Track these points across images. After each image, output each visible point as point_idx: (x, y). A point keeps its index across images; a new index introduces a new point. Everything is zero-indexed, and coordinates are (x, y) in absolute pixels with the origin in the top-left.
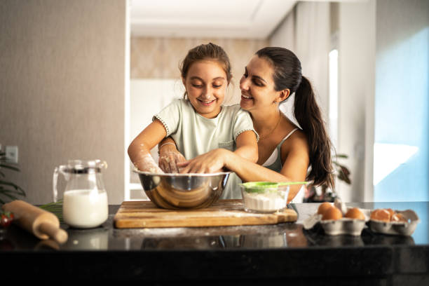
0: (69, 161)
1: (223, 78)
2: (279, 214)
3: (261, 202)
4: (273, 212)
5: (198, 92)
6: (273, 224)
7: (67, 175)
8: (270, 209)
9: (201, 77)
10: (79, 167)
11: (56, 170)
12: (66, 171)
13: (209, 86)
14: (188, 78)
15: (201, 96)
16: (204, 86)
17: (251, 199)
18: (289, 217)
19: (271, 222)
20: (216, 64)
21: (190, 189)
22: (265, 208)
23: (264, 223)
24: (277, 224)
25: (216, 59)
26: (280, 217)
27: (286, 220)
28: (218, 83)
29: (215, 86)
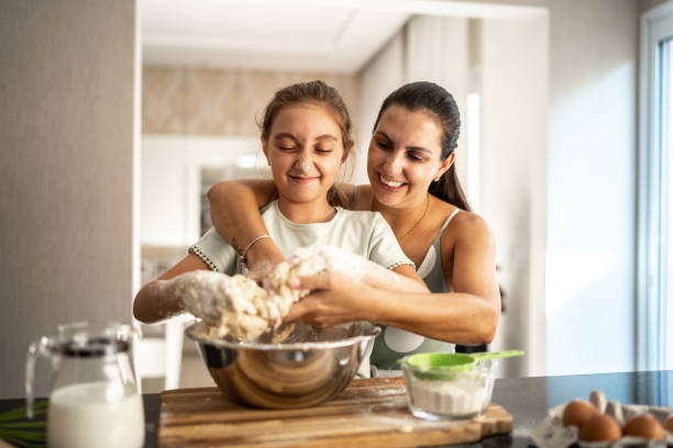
0: (61, 328)
1: (335, 139)
2: (481, 419)
3: (449, 399)
4: (469, 417)
6: (472, 443)
7: (56, 360)
8: (466, 410)
10: (81, 341)
11: (32, 349)
12: (53, 350)
13: (308, 150)
14: (272, 138)
17: (427, 393)
18: (499, 424)
19: (471, 438)
20: (323, 110)
22: (455, 411)
23: (458, 441)
24: (480, 441)
25: (323, 103)
26: (485, 426)
27: (494, 431)
29: (319, 150)
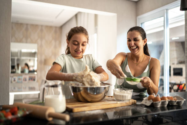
1: (86, 42)
5: (75, 47)
9: (78, 41)
13: (81, 45)
15: (76, 49)
16: (78, 44)
21: (95, 93)
28: (85, 44)
29: (83, 45)
